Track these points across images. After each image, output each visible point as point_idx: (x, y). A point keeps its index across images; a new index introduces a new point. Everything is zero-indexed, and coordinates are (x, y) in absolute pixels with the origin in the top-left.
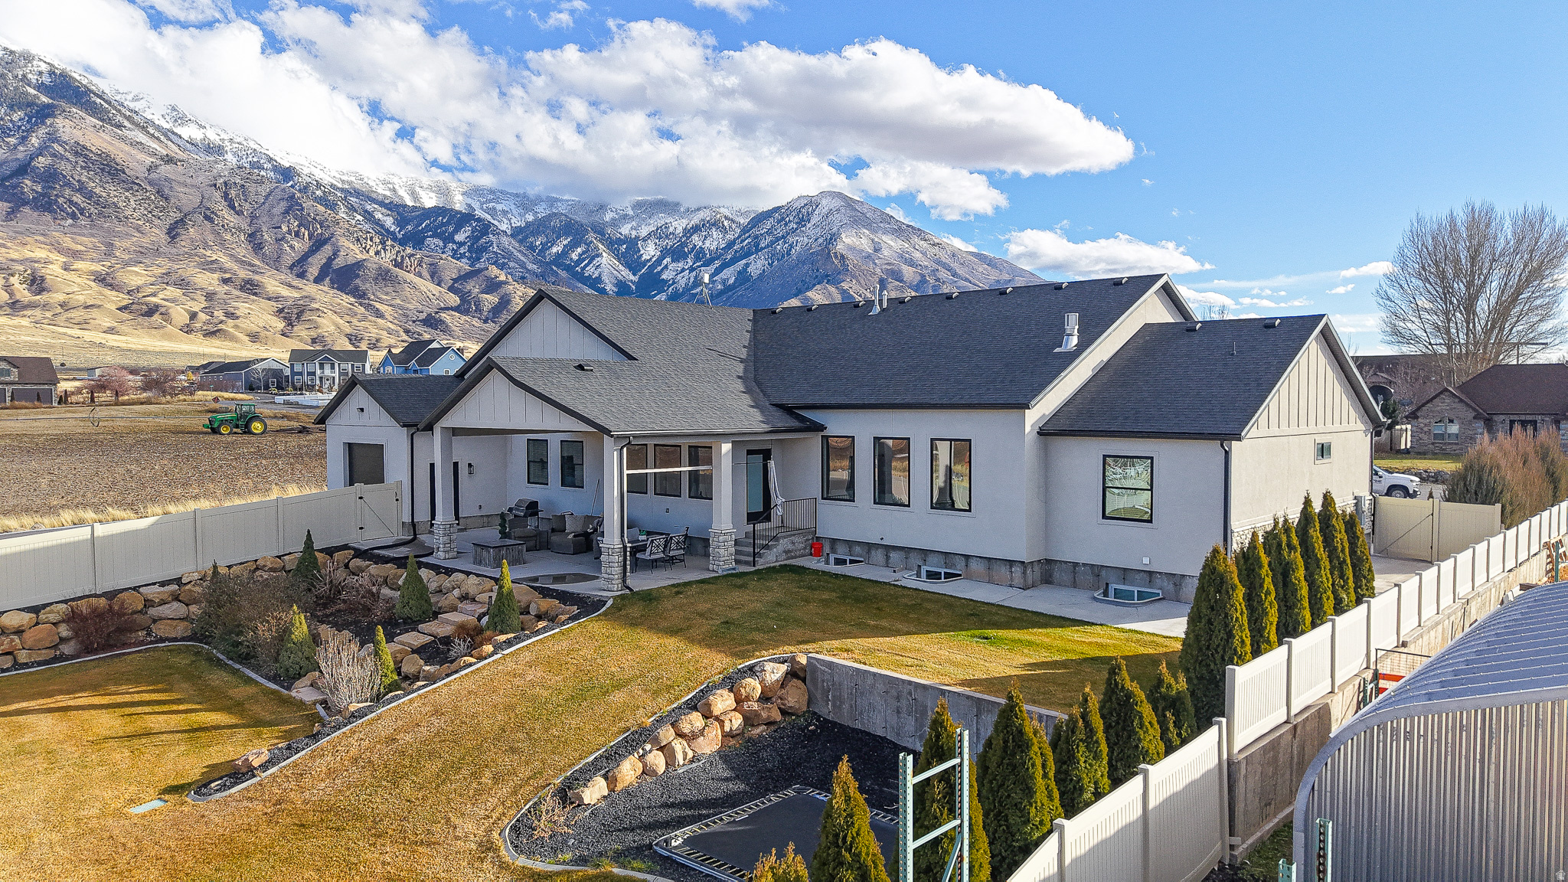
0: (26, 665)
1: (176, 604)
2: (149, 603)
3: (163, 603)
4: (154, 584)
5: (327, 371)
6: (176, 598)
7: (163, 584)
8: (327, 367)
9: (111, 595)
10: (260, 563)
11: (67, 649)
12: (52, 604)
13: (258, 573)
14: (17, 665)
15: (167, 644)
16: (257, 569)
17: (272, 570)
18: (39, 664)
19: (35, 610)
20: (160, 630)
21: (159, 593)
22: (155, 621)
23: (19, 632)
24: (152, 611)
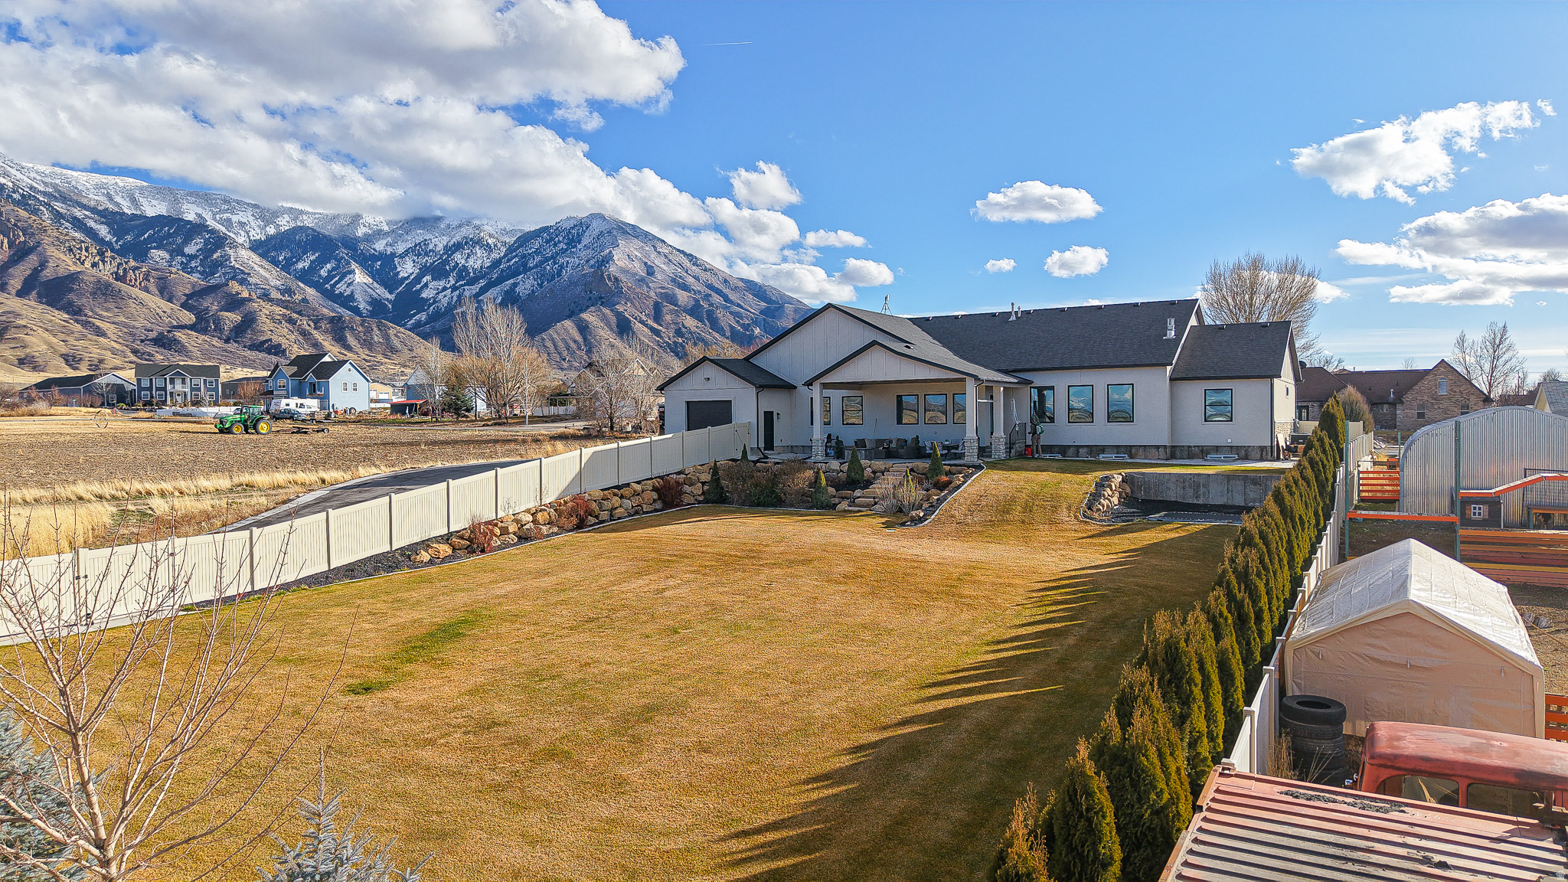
2: (678, 484)
3: (682, 484)
5: (179, 387)
6: (686, 482)
8: (178, 382)
11: (657, 506)
21: (678, 479)
23: (639, 494)
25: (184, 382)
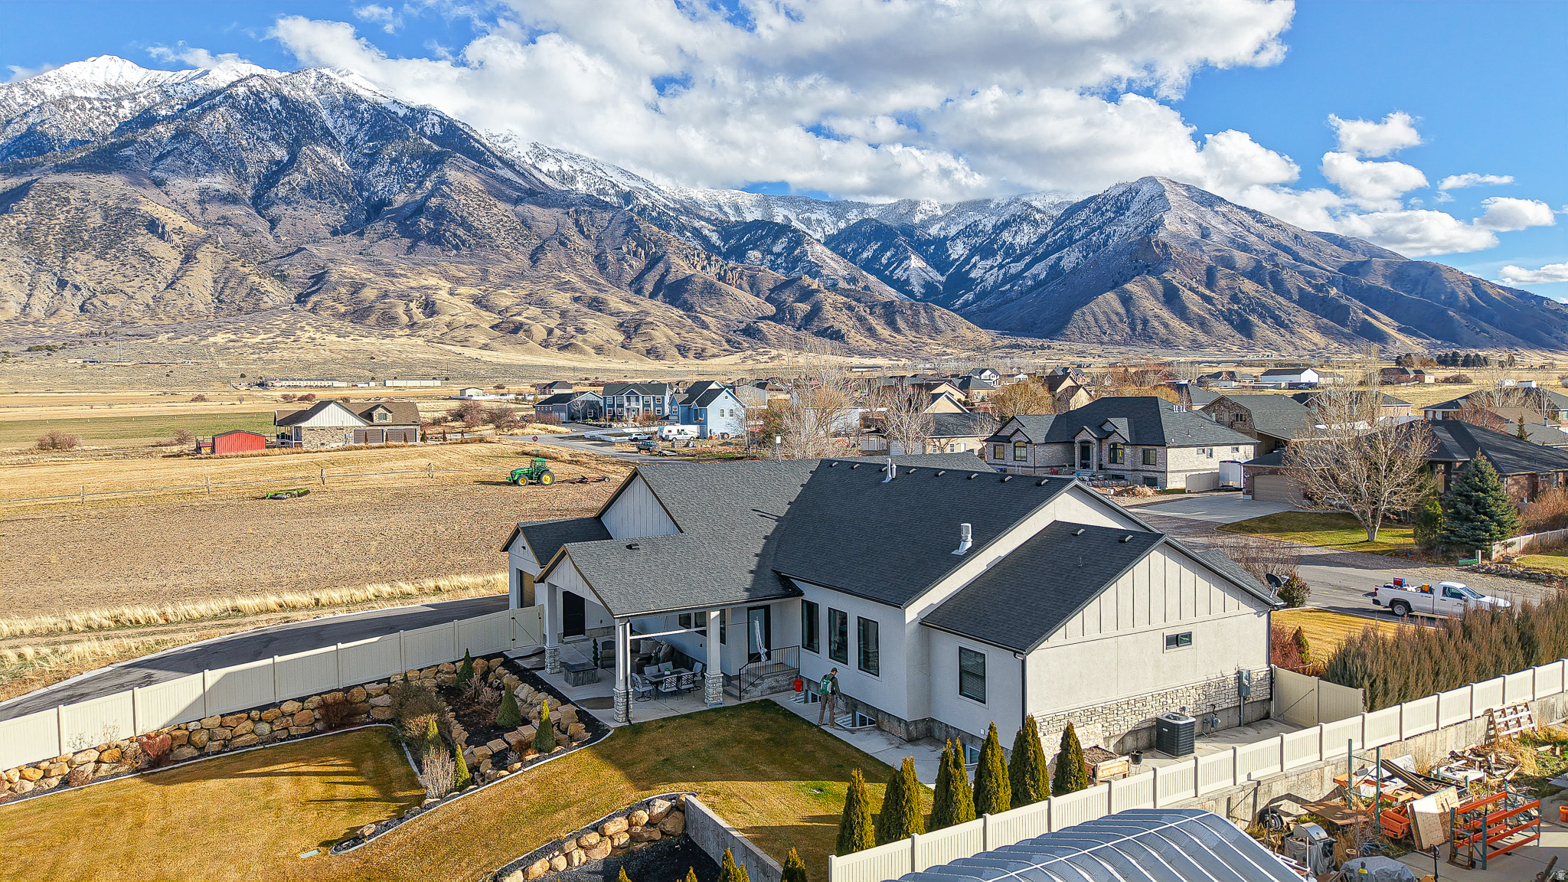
0: (294, 737)
1: (386, 696)
2: (369, 696)
3: (378, 695)
4: (374, 682)
5: (633, 405)
6: (387, 692)
7: (379, 682)
8: (633, 399)
9: (347, 690)
10: (440, 668)
11: (319, 726)
12: (312, 695)
13: (438, 675)
14: (291, 737)
15: (377, 725)
16: (438, 672)
17: (448, 673)
18: (302, 736)
19: (302, 700)
20: (376, 714)
21: (375, 689)
22: (373, 708)
23: (292, 715)
24: (372, 701)
25: (637, 400)
